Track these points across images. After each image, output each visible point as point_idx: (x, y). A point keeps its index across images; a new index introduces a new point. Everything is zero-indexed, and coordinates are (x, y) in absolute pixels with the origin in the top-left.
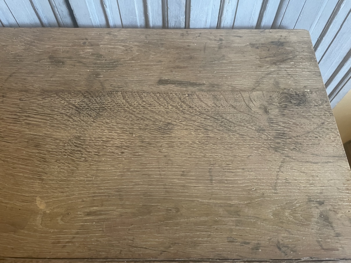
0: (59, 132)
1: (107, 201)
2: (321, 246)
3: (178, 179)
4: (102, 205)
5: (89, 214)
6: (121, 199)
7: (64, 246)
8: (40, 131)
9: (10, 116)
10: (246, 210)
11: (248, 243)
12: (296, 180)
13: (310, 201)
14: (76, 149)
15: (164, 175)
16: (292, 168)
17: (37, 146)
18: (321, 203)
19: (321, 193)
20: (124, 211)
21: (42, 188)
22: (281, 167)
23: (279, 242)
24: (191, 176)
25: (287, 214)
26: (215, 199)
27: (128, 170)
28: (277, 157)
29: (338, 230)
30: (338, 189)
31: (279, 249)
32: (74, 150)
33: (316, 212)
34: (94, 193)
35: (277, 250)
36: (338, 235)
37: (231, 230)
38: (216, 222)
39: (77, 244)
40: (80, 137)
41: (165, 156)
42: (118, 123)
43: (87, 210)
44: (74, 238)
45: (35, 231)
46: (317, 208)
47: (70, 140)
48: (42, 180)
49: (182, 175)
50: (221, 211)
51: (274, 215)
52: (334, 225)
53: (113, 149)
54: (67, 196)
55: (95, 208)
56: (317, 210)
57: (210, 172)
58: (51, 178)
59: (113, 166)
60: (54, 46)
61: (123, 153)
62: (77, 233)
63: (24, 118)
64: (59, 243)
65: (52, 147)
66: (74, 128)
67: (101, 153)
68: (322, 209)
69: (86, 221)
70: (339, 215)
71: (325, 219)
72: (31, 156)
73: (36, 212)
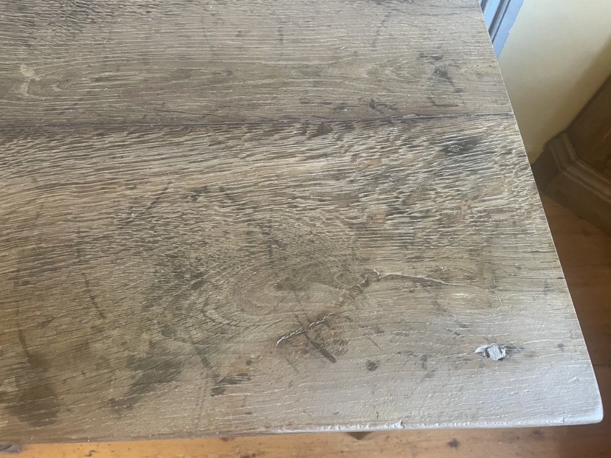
1: (125, 65)
2: (433, 102)
3: (233, 40)
4: (118, 70)
5: (98, 80)
6: (146, 64)
7: (62, 113)
10: (330, 70)
11: (329, 104)
12: (404, 35)
13: (422, 56)
14: (79, 9)
15: (211, 36)
16: (399, 22)
18: (437, 59)
19: (438, 48)
20: (150, 75)
21: (30, 54)
22: (384, 21)
23: (373, 101)
24: (253, 36)
25: (387, 72)
26: (287, 60)
27: (157, 32)
28: (380, 11)
29: (461, 86)
30: (464, 42)
31: (373, 107)
32: (75, 11)
33: (429, 69)
34: (106, 57)
35: (370, 109)
36: (458, 91)
37: (307, 92)
38: (285, 84)
39: (81, 111)
41: (213, 15)
43: (97, 76)
44: (76, 104)
45: (19, 99)
46: (432, 63)
48: (29, 46)
49: (237, 36)
50: (294, 73)
51: (370, 73)
52: (454, 81)
53: (135, 9)
54: (65, 62)
55: (107, 74)
56: (432, 66)
57: (279, 31)
58: (42, 43)
59: (134, 27)
62: (81, 100)
64: (54, 110)
65: (44, 9)
67: (116, 13)
68: (438, 64)
69: (94, 87)
70: (462, 71)
71: (443, 75)
72: (12, 20)
73: (20, 81)
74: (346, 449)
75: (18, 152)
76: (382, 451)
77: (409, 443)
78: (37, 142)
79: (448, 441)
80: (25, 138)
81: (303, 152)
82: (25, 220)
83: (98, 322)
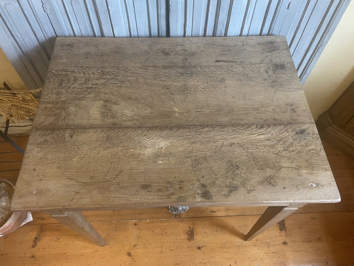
0: (176, 83)
1: (203, 107)
2: (292, 119)
3: (231, 99)
4: (201, 109)
5: (197, 112)
6: (209, 107)
7: (190, 122)
8: (167, 83)
9: (152, 77)
10: (261, 109)
11: (263, 119)
12: (281, 98)
13: (287, 105)
14: (185, 89)
15: (225, 98)
16: (279, 94)
17: (168, 89)
18: (292, 105)
19: (291, 102)
20: (210, 110)
21: (175, 104)
22: (274, 93)
23: (275, 118)
24: (237, 98)
25: (277, 109)
26: (248, 105)
27: (209, 97)
28: (273, 90)
29: (299, 114)
30: (299, 100)
31: (275, 120)
32: (184, 90)
33: (289, 109)
34: (197, 105)
35: (274, 120)
36: (298, 115)
37: (256, 115)
38: (249, 113)
39: (195, 121)
40: (185, 85)
41: (224, 91)
42: (200, 79)
43: (196, 111)
44: (193, 119)
45: (177, 118)
46: (290, 107)
47: (181, 86)
48: (174, 101)
49: (232, 98)
50: (251, 109)
51: (272, 110)
52: (297, 112)
53: (201, 89)
54: (186, 106)
55: (199, 110)
56: (290, 108)
57: (244, 96)
58: (177, 100)
59: (202, 95)
60: (163, 46)
61: (205, 90)
62: (194, 118)
63: (159, 78)
64: (188, 121)
65: (174, 89)
66: (182, 82)
67: (196, 91)
68: (292, 107)
69: (196, 114)
70: (299, 109)
71: (293, 110)
72: (166, 93)
73: (175, 112)
74: (240, 245)
75: (182, 133)
76: (255, 246)
77: (266, 242)
78: (186, 130)
79: (283, 242)
80: (183, 129)
81: (258, 133)
82: (190, 151)
83: (216, 177)
